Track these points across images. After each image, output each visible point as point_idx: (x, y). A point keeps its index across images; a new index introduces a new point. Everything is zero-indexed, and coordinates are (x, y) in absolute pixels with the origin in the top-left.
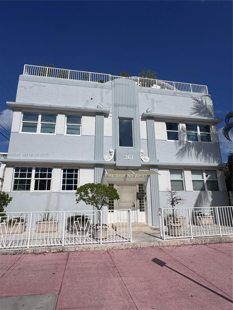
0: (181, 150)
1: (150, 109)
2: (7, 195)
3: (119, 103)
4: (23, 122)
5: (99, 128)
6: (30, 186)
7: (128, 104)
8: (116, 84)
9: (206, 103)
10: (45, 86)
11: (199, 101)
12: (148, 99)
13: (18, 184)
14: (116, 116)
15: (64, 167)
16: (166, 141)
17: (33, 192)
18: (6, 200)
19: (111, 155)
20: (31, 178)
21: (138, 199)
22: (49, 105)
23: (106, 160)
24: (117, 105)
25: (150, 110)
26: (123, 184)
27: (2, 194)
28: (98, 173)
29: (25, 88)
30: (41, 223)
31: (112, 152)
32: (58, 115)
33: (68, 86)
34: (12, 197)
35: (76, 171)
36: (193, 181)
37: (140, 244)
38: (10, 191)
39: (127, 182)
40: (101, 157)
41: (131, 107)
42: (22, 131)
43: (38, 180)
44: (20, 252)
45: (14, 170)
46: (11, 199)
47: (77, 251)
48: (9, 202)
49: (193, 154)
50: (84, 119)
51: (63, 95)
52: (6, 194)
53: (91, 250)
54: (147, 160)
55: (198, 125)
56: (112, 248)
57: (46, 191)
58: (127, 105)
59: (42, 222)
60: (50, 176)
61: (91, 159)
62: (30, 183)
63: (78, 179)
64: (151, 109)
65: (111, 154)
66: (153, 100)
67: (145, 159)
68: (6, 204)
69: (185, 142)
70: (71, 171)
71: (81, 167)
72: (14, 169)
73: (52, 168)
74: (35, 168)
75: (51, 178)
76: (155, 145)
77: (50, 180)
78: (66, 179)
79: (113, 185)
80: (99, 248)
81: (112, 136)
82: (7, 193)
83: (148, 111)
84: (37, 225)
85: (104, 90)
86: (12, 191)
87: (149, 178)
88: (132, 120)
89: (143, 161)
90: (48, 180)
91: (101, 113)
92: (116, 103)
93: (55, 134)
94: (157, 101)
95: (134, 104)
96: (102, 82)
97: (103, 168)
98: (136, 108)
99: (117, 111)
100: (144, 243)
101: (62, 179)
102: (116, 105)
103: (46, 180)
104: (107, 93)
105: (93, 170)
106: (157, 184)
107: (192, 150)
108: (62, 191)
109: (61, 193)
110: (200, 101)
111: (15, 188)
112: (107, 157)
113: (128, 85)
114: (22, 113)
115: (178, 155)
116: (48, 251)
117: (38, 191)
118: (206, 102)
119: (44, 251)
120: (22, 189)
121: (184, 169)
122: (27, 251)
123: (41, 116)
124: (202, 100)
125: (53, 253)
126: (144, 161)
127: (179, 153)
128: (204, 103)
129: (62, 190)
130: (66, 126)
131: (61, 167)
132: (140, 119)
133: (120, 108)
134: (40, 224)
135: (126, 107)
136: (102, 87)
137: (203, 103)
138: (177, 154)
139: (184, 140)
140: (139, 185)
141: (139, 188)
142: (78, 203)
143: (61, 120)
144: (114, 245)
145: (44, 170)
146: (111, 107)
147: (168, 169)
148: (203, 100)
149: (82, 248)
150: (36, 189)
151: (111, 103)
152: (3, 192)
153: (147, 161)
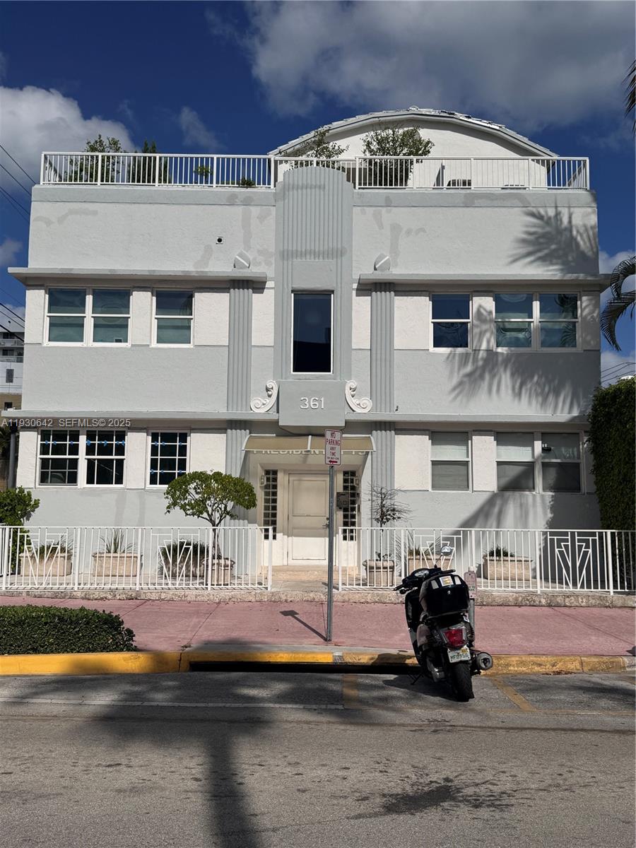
0: (469, 375)
1: (386, 259)
2: (28, 495)
3: (295, 248)
4: (50, 317)
5: (240, 325)
6: (76, 473)
7: (321, 249)
8: (287, 187)
9: (570, 222)
10: (95, 213)
11: (546, 218)
12: (381, 226)
13: (50, 470)
14: (285, 286)
15: (153, 428)
16: (427, 352)
17: (84, 488)
18: (28, 505)
19: (270, 396)
20: (77, 454)
21: (340, 508)
22: (110, 270)
23: (257, 411)
24: (290, 254)
25: (382, 262)
26: (302, 471)
27: (17, 492)
28: (234, 442)
29: (49, 223)
30: (102, 555)
31: (272, 388)
32: (134, 293)
33: (156, 205)
34: (39, 500)
35: (184, 438)
36: (499, 463)
37: (286, 595)
38: (32, 486)
39: (310, 465)
40: (244, 403)
41: (330, 256)
42: (49, 341)
43: (95, 459)
44: (63, 594)
45: (39, 436)
46: (37, 504)
47: (163, 600)
48: (33, 511)
49: (507, 386)
50: (201, 301)
51: (143, 235)
52: (26, 492)
53: (189, 599)
54: (363, 407)
55: (538, 298)
56: (230, 599)
57: (114, 486)
58: (317, 250)
59: (105, 555)
60: (121, 450)
61: (218, 409)
62: (76, 467)
63: (188, 458)
64: (388, 257)
65: (270, 393)
66: (396, 228)
67: (359, 404)
68: (27, 515)
69: (481, 352)
70: (171, 437)
71: (193, 429)
72: (38, 434)
73: (125, 431)
74: (85, 433)
75: (124, 455)
76: (390, 367)
77: (123, 460)
78: (159, 457)
79: (275, 472)
80: (203, 596)
81: (272, 345)
82: (28, 490)
83: (377, 267)
84: (95, 560)
85: (255, 211)
86: (37, 486)
87: (369, 457)
88: (332, 295)
89: (354, 411)
90: (116, 460)
91: (243, 281)
92: (286, 248)
93: (128, 345)
94: (409, 232)
95: (339, 246)
96: (248, 184)
97: (248, 431)
98: (343, 258)
99: (290, 271)
100: (295, 593)
101: (149, 457)
102: (286, 254)
103: (113, 460)
104: (262, 218)
105: (223, 436)
106: (389, 473)
107: (503, 376)
108: (149, 486)
109: (148, 491)
110: (549, 218)
111: (44, 479)
112: (259, 402)
113: (322, 187)
114: (46, 293)
115: (456, 392)
116: (110, 597)
117: (95, 486)
118: (570, 218)
119: (103, 595)
120: (59, 481)
121: (474, 431)
122: (74, 593)
123: (91, 297)
124: (558, 214)
125: (120, 599)
126: (358, 410)
127: (461, 384)
128: (565, 220)
129: (151, 484)
130: (155, 323)
131: (145, 429)
132: (354, 292)
133: (297, 261)
134: (102, 559)
135: (315, 258)
136: (247, 202)
137: (559, 222)
138: (454, 389)
139: (480, 346)
140: (345, 473)
141: (345, 481)
142: (169, 511)
143: (142, 306)
144: (233, 593)
145: (106, 435)
146: (273, 261)
147: (424, 430)
148: (560, 213)
149: (173, 594)
150: (90, 481)
151: (272, 249)
152: (19, 488)
153: (366, 411)
